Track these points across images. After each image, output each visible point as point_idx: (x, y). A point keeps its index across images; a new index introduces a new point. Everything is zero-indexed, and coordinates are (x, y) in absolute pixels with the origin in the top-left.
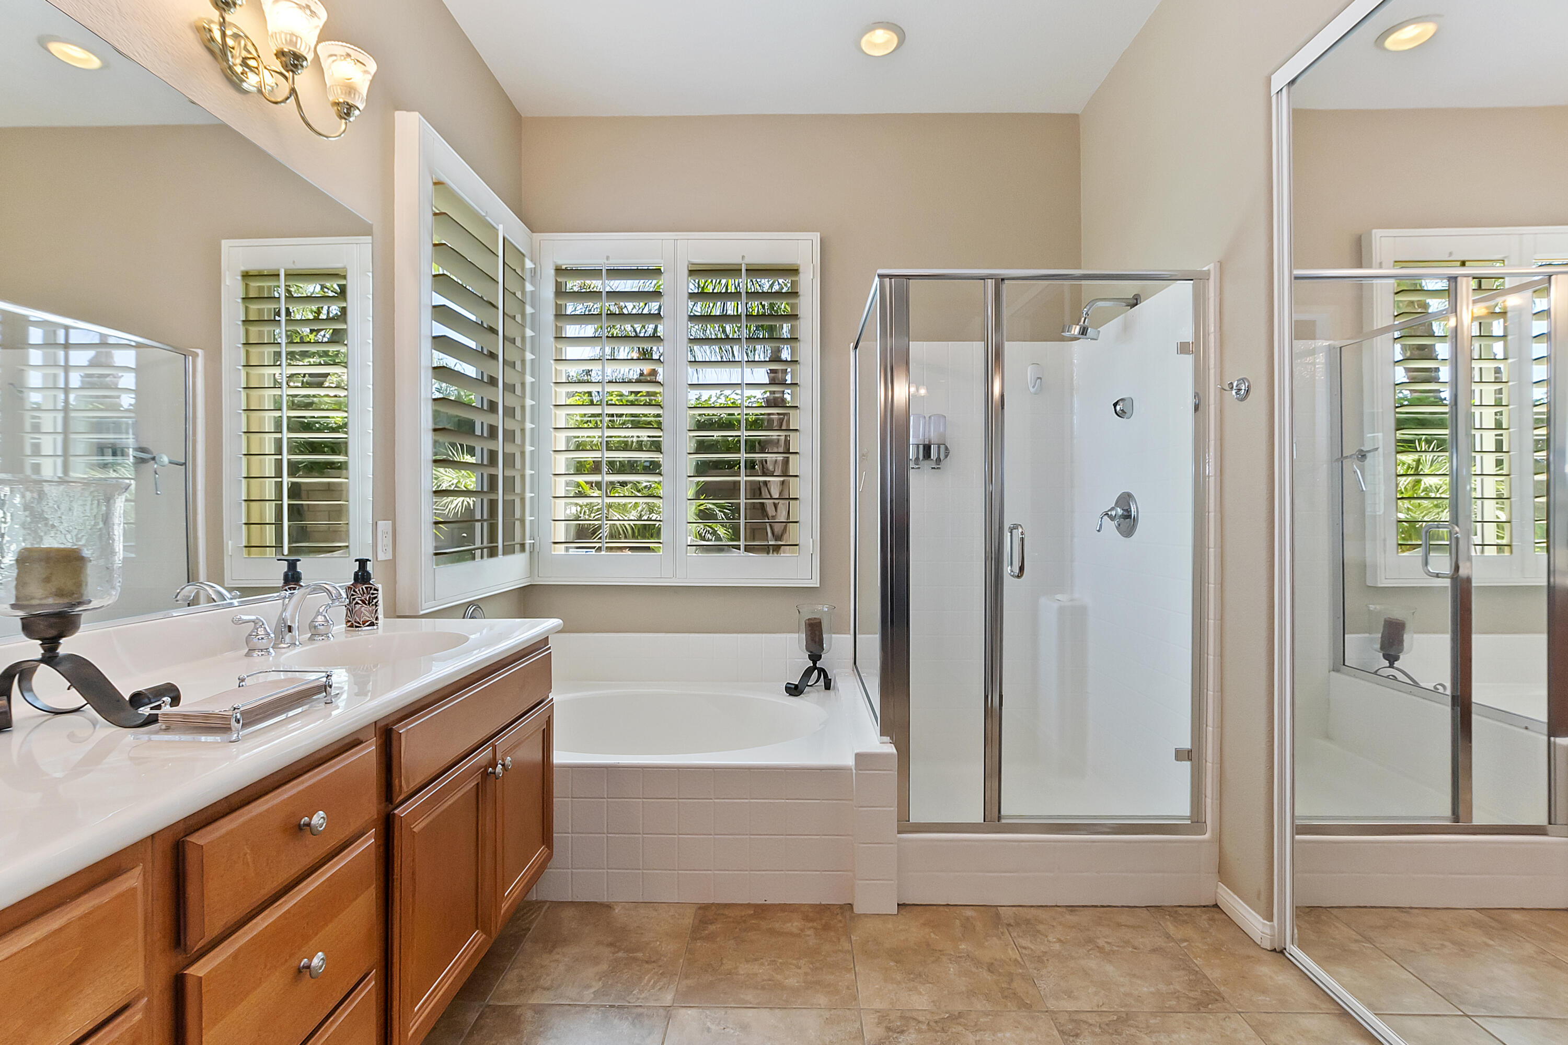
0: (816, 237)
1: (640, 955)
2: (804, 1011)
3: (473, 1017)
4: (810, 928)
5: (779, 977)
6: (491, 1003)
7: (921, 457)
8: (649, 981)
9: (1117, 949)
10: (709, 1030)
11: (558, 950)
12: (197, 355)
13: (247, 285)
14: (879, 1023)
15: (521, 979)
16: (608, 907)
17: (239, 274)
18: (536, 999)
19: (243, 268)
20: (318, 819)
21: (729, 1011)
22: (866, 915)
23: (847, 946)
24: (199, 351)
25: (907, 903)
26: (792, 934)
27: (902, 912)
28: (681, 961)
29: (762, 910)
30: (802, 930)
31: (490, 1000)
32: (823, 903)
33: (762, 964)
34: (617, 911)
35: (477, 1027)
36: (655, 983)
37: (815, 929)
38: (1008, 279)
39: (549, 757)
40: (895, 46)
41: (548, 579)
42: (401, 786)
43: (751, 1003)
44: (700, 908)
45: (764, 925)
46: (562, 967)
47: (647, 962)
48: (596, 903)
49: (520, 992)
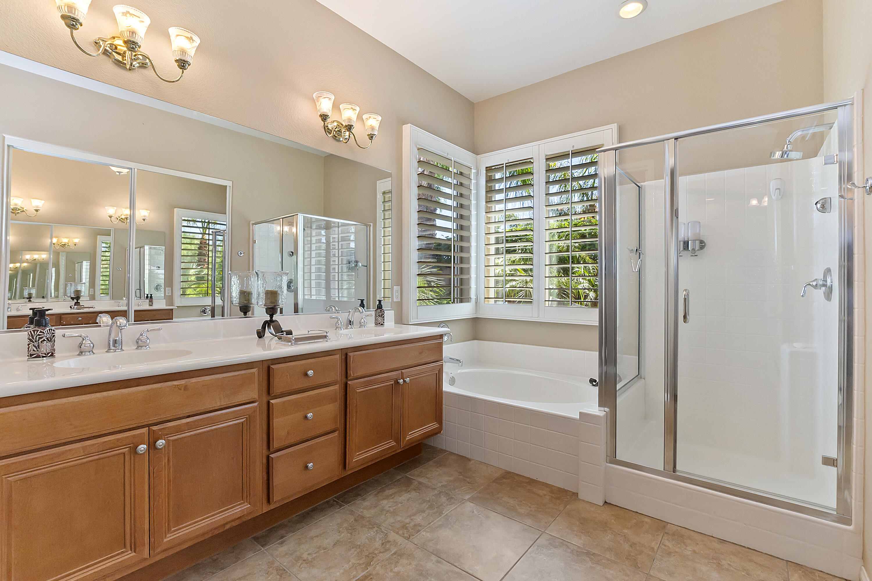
0: (614, 127)
1: (468, 479)
2: (518, 522)
3: (399, 477)
4: (549, 496)
5: (518, 507)
6: (407, 476)
7: (682, 248)
8: (464, 489)
9: (733, 569)
10: (473, 512)
11: (441, 468)
12: (371, 225)
13: (384, 197)
14: (548, 540)
15: (421, 472)
16: (469, 460)
17: (381, 193)
18: (421, 480)
19: (383, 191)
20: (310, 373)
21: (486, 510)
22: (583, 501)
23: (561, 508)
24: (372, 224)
25: (612, 503)
26: (538, 495)
27: (606, 506)
28: (482, 487)
29: (532, 482)
30: (545, 495)
31: (407, 475)
32: (565, 489)
33: (515, 500)
34: (471, 462)
35: (398, 480)
36: (466, 491)
37: (552, 496)
38: (679, 138)
39: (439, 386)
40: (640, 11)
41: (483, 315)
42: (350, 374)
43: (497, 511)
44: (505, 472)
45: (529, 487)
46: (437, 473)
47: (469, 483)
48: (466, 457)
49: (418, 476)
